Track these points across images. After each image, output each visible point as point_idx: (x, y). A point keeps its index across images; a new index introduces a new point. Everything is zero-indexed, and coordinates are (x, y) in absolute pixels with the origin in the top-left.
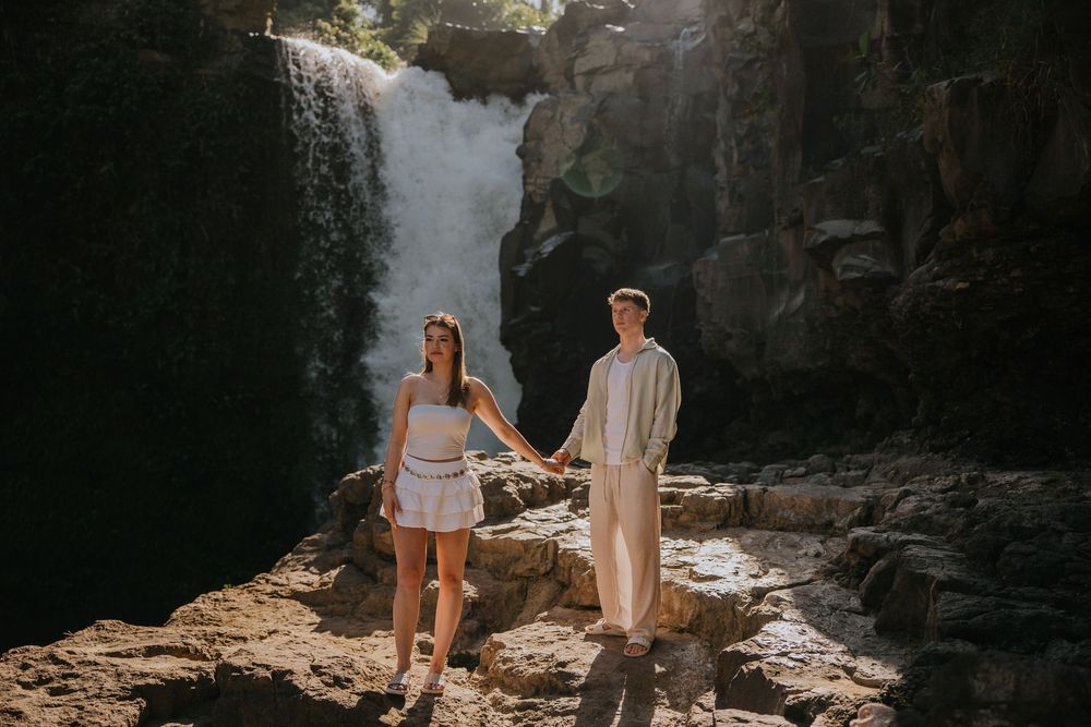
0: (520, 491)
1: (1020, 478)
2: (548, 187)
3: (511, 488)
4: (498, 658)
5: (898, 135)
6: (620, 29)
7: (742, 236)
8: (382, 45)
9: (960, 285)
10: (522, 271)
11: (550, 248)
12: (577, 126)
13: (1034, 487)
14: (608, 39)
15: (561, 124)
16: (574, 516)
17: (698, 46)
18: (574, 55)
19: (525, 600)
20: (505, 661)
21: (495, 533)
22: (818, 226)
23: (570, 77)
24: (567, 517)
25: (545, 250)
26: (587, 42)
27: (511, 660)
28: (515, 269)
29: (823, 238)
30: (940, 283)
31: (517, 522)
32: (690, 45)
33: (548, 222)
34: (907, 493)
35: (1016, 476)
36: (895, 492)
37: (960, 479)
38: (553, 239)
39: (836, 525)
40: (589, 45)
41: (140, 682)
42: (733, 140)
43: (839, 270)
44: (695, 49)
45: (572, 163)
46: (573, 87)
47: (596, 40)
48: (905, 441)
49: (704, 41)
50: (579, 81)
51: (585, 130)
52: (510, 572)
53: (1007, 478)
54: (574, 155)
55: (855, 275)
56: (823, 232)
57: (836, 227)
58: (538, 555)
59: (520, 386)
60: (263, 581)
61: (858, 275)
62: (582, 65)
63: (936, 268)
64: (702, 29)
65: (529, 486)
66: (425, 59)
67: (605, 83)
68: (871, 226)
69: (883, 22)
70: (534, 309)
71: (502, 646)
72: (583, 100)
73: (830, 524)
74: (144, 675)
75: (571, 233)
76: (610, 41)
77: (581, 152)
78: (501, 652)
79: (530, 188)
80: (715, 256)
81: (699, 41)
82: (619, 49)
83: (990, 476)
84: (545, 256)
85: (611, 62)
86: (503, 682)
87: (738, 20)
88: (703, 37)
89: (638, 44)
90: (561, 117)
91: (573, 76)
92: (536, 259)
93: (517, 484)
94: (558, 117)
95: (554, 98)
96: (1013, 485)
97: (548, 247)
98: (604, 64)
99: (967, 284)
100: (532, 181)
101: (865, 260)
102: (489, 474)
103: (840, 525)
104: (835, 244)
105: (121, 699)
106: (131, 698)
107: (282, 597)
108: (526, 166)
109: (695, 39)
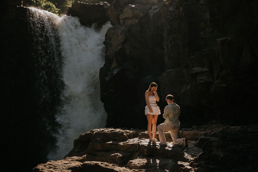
0: (127, 135)
1: (236, 127)
2: (114, 54)
3: (125, 134)
4: (132, 164)
5: (211, 48)
6: (134, 6)
7: (172, 70)
8: (50, 3)
9: (225, 85)
10: (107, 79)
11: (116, 72)
12: (122, 35)
13: (239, 128)
14: (130, 9)
15: (117, 34)
16: (140, 140)
17: (158, 12)
18: (119, 13)
20: (134, 164)
21: (124, 143)
22: (193, 69)
23: (118, 20)
24: (139, 140)
25: (114, 73)
26: (123, 10)
27: (135, 164)
28: (105, 78)
29: (194, 72)
30: (220, 85)
31: (127, 141)
32: (155, 12)
33: (114, 64)
34: (213, 131)
35: (235, 127)
36: (211, 131)
37: (224, 128)
38: (117, 69)
39: (198, 139)
40: (124, 11)
41: (70, 167)
42: (169, 42)
43: (198, 80)
44: (156, 13)
45: (121, 47)
46: (119, 23)
47: (126, 9)
48: (214, 122)
49: (159, 11)
50: (121, 21)
51: (124, 36)
52: (129, 151)
53: (234, 127)
54: (121, 44)
55: (203, 81)
56: (194, 71)
57: (197, 69)
58: (135, 147)
59: (107, 114)
60: (68, 158)
61: (203, 82)
62: (122, 16)
63: (220, 81)
64: (158, 7)
65: (129, 134)
66: (71, 12)
67: (129, 22)
68: (206, 69)
69: (208, 16)
70: (111, 90)
71: (132, 162)
72: (123, 28)
73: (197, 138)
74: (70, 166)
75: (122, 67)
76: (131, 10)
77: (123, 43)
79: (108, 54)
80: (165, 75)
81: (157, 11)
82: (133, 12)
83: (230, 127)
84: (115, 74)
85: (131, 16)
86: (134, 168)
87: (169, 7)
88: (159, 9)
89: (139, 11)
90: (117, 33)
91: (119, 20)
92: (112, 75)
93: (126, 133)
94: (116, 33)
95: (114, 27)
96: (234, 129)
97: (115, 72)
98: (129, 16)
99: (226, 85)
100: (109, 52)
101: (205, 78)
102: (119, 131)
103: (199, 139)
104: (197, 74)
105: (67, 170)
106: (69, 169)
107: (74, 161)
109: (156, 10)
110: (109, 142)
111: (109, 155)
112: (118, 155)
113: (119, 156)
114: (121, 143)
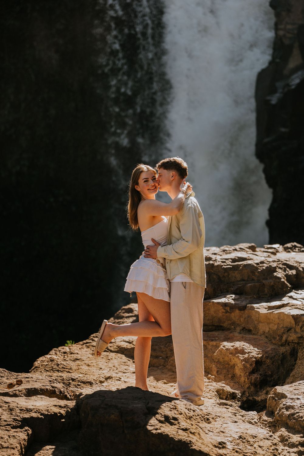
0: (287, 276)
3: (280, 274)
4: (281, 406)
10: (274, 100)
11: (297, 81)
19: (296, 360)
20: (288, 408)
21: (270, 308)
27: (292, 407)
28: (268, 98)
31: (286, 300)
33: (295, 61)
38: (300, 73)
41: (27, 416)
52: (284, 338)
59: (271, 191)
65: (294, 272)
71: (284, 396)
74: (28, 410)
78: (284, 401)
79: (281, 33)
84: (293, 87)
86: (287, 424)
92: (286, 90)
93: (285, 271)
102: (262, 262)
105: (14, 427)
106: (21, 427)
108: (277, 15)
110: (223, 300)
111: (217, 347)
112: (243, 352)
113: (246, 356)
114: (262, 308)
